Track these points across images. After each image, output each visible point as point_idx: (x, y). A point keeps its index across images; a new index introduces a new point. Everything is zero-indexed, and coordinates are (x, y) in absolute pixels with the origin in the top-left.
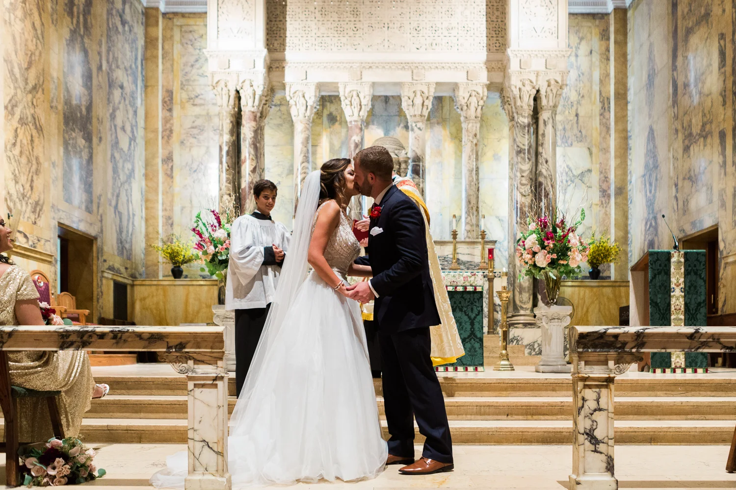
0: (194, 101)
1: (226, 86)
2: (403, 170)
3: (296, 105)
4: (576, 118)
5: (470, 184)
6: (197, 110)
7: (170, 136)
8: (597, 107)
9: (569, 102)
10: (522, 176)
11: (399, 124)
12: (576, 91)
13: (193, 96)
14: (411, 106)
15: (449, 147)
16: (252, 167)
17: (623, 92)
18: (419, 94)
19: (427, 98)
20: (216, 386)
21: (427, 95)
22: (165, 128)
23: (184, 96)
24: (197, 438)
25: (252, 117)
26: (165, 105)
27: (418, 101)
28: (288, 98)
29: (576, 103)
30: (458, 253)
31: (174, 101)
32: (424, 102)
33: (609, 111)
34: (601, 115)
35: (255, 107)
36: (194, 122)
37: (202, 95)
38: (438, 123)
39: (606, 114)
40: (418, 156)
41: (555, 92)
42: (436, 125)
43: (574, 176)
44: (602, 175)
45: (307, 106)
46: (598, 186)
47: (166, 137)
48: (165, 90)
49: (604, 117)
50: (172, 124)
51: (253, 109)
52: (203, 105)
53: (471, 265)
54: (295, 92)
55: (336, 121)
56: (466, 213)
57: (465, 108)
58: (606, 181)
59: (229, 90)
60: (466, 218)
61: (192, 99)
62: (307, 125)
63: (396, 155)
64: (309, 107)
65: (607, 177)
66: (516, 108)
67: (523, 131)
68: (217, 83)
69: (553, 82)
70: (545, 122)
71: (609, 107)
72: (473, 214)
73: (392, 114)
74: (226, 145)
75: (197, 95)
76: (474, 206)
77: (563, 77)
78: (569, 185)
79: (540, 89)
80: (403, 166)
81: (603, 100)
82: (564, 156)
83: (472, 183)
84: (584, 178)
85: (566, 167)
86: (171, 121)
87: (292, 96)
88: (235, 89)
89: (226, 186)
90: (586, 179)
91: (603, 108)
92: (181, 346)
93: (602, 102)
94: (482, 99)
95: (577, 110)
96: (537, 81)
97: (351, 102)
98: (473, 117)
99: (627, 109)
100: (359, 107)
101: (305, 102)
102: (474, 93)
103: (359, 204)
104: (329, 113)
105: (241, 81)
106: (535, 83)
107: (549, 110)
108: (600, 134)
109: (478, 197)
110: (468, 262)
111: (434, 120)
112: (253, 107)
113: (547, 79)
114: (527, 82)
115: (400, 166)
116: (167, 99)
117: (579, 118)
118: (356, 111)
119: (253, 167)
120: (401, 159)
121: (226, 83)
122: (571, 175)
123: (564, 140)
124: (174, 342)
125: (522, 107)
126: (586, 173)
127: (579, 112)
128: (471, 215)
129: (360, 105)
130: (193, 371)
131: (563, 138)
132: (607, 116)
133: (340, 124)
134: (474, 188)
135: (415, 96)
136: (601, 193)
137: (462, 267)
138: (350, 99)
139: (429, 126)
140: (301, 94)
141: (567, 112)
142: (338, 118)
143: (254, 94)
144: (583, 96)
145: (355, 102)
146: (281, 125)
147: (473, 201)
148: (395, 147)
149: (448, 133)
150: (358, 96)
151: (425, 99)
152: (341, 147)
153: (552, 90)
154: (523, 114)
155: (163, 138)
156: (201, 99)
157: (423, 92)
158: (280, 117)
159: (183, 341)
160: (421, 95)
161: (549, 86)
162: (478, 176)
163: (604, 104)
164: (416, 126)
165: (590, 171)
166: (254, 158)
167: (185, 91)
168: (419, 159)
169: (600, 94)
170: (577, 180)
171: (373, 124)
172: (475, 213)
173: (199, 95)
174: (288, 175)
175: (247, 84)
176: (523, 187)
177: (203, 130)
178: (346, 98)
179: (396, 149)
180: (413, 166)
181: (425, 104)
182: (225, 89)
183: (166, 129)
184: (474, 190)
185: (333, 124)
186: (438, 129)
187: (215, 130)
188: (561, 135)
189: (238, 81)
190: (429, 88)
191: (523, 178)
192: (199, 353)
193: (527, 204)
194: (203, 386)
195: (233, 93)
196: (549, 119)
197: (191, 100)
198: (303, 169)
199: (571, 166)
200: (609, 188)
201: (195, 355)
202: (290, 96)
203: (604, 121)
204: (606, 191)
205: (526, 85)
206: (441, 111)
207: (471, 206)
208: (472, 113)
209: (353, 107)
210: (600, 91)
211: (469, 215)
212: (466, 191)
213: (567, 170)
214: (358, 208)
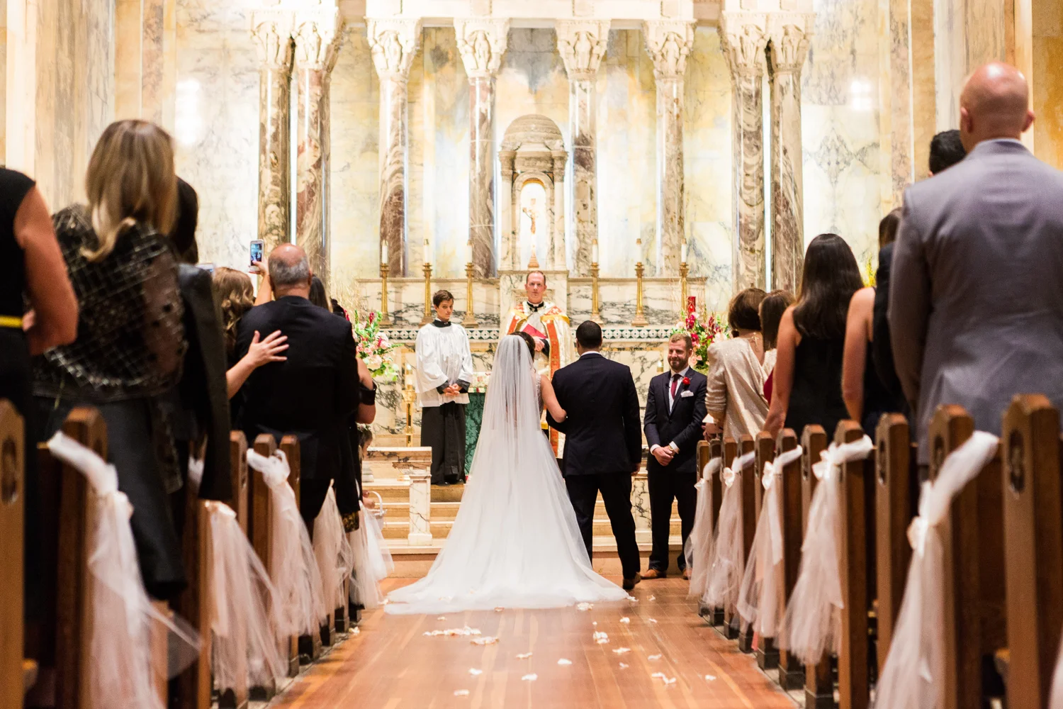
0: (200, 26)
1: (273, 31)
2: (557, 171)
3: (384, 51)
4: (851, 57)
5: (669, 181)
6: (206, 40)
7: (158, 84)
8: (886, 41)
9: (840, 31)
10: (747, 175)
11: (555, 67)
12: (851, 12)
13: (198, 17)
14: (572, 56)
15: (638, 105)
16: (314, 161)
17: (926, 17)
18: (583, 37)
19: (598, 43)
20: (426, 481)
21: (597, 39)
22: (148, 70)
23: (183, 15)
24: (415, 512)
25: (315, 79)
26: (149, 31)
27: (584, 47)
28: (371, 43)
29: (850, 32)
30: (645, 298)
31: (165, 25)
32: (592, 48)
33: (906, 45)
34: (893, 51)
35: (320, 63)
36: (199, 61)
37: (214, 14)
38: (620, 65)
39: (902, 52)
40: (583, 136)
41: (795, 44)
42: (617, 68)
43: (849, 154)
44: (897, 153)
45: (402, 54)
46: (890, 171)
47: (150, 87)
48: (148, 5)
49: (898, 56)
50: (161, 65)
51: (316, 67)
52: (216, 31)
53: (666, 316)
54: (383, 33)
55: (447, 60)
56: (662, 227)
57: (659, 57)
58: (904, 162)
59: (278, 38)
60: (663, 236)
61: (196, 20)
62: (400, 84)
63: (547, 147)
64: (405, 56)
65: (905, 156)
66: (737, 66)
67: (748, 104)
68: (259, 26)
69: (791, 31)
70: (782, 89)
71: (906, 39)
72: (673, 230)
73: (542, 49)
74: (272, 124)
75: (206, 14)
76: (676, 218)
77: (806, 21)
78: (842, 170)
79: (772, 40)
80: (558, 164)
81: (897, 27)
82: (832, 121)
83: (672, 180)
84: (866, 158)
85: (836, 140)
86: (160, 60)
87: (377, 38)
88: (289, 36)
89: (271, 190)
90: (868, 159)
91: (896, 40)
92: (406, 459)
93: (895, 31)
94: (686, 44)
95: (853, 43)
96: (767, 28)
97: (474, 48)
98: (673, 71)
99: (932, 45)
100: (487, 56)
101: (398, 49)
102: (672, 37)
103: (487, 214)
104: (434, 47)
105: (298, 24)
106: (764, 32)
107: (788, 70)
108: (893, 83)
109: (681, 202)
110: (662, 311)
111: (614, 60)
112: (317, 62)
113: (784, 24)
114: (752, 30)
115: (553, 164)
116: (152, 21)
117: (857, 57)
118: (482, 62)
119: (316, 159)
120: (555, 154)
121: (273, 27)
122: (845, 152)
123: (832, 94)
124: (402, 456)
125: (745, 65)
126: (869, 150)
127: (856, 47)
128: (670, 230)
129: (489, 52)
130: (413, 473)
131: (830, 91)
132: (903, 54)
133: (454, 65)
134: (676, 189)
135: (578, 39)
136: (896, 183)
137: (653, 319)
138: (472, 43)
139: (605, 69)
140: (392, 37)
141: (836, 47)
142: (450, 56)
143: (319, 44)
144: (863, 21)
145: (481, 47)
146: (352, 66)
147: (675, 208)
148: (545, 134)
149: (637, 79)
150: (486, 39)
151: (594, 44)
152: (454, 105)
153: (790, 41)
154: (748, 77)
155: (144, 87)
156: (212, 21)
157: (590, 34)
158: (350, 54)
159: (408, 455)
160: (588, 39)
161: (786, 34)
162: (682, 168)
163: (898, 33)
164: (580, 86)
165: (876, 145)
166: (318, 145)
167: (184, 8)
168: (586, 139)
169: (891, 16)
170: (854, 162)
171: (510, 66)
172: (677, 227)
173: (209, 15)
174: (363, 151)
175: (309, 28)
176: (748, 192)
177: (215, 74)
178: (466, 43)
179: (548, 138)
180: (576, 151)
181: (594, 51)
182: (272, 36)
183: (151, 73)
184: (676, 191)
185: (442, 65)
186: (621, 76)
187: (236, 75)
188: (826, 85)
189: (294, 24)
190: (600, 27)
191: (749, 179)
192: (417, 463)
193: (755, 219)
194: (418, 481)
195: (285, 42)
196: (788, 84)
197: (196, 24)
198: (395, 156)
199: (844, 137)
200: (908, 174)
201: (414, 464)
202: (374, 39)
203: (898, 61)
204: (904, 180)
205: (750, 34)
206: (624, 45)
207: (669, 216)
208: (670, 65)
209: (477, 55)
210: (891, 13)
211: (667, 231)
212: (662, 192)
213: (838, 144)
214: (487, 220)
